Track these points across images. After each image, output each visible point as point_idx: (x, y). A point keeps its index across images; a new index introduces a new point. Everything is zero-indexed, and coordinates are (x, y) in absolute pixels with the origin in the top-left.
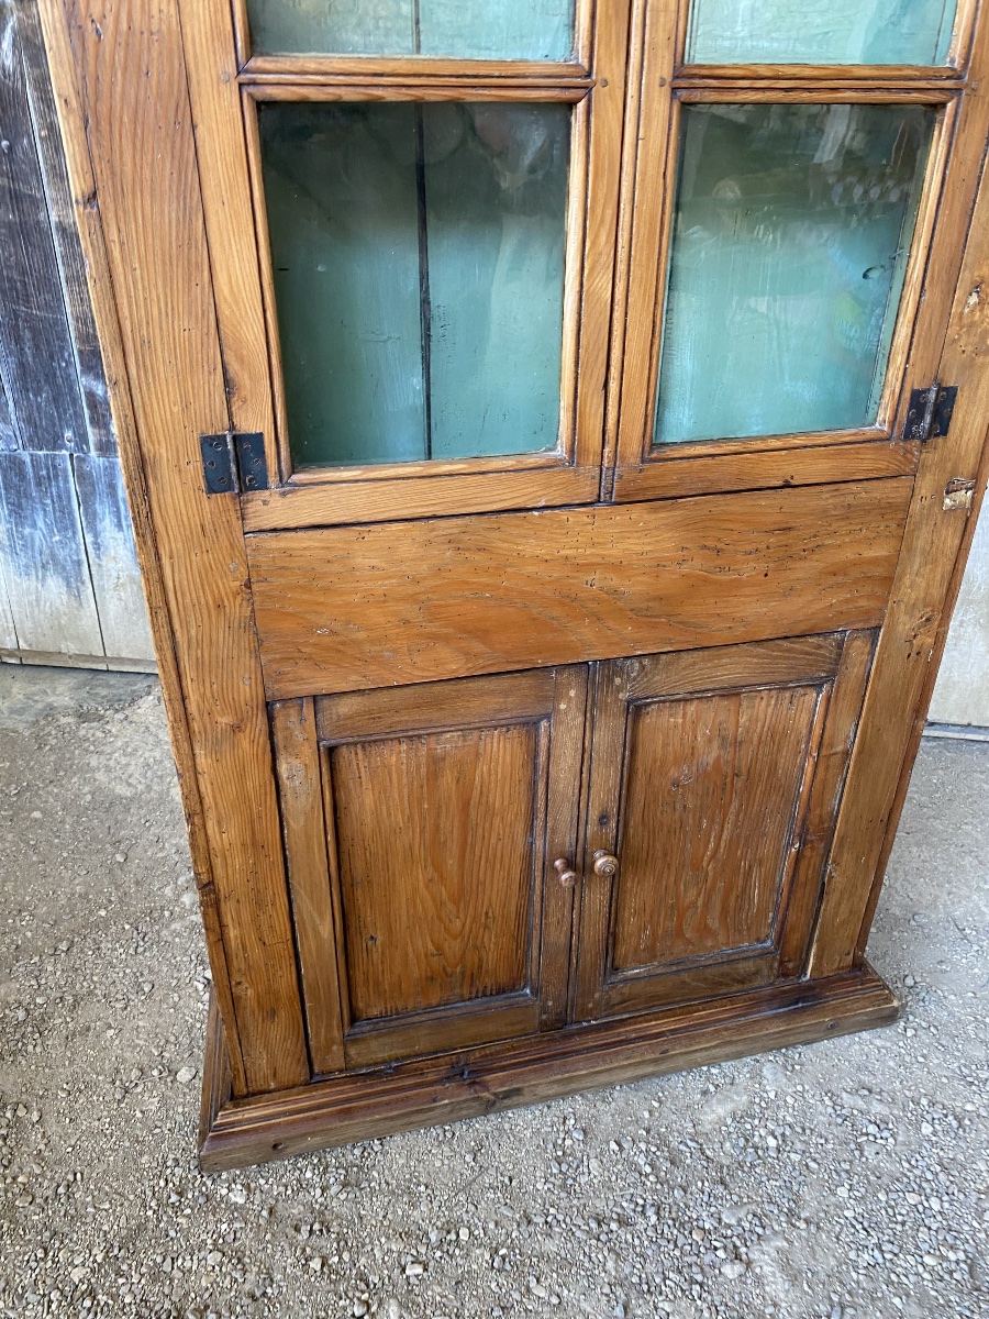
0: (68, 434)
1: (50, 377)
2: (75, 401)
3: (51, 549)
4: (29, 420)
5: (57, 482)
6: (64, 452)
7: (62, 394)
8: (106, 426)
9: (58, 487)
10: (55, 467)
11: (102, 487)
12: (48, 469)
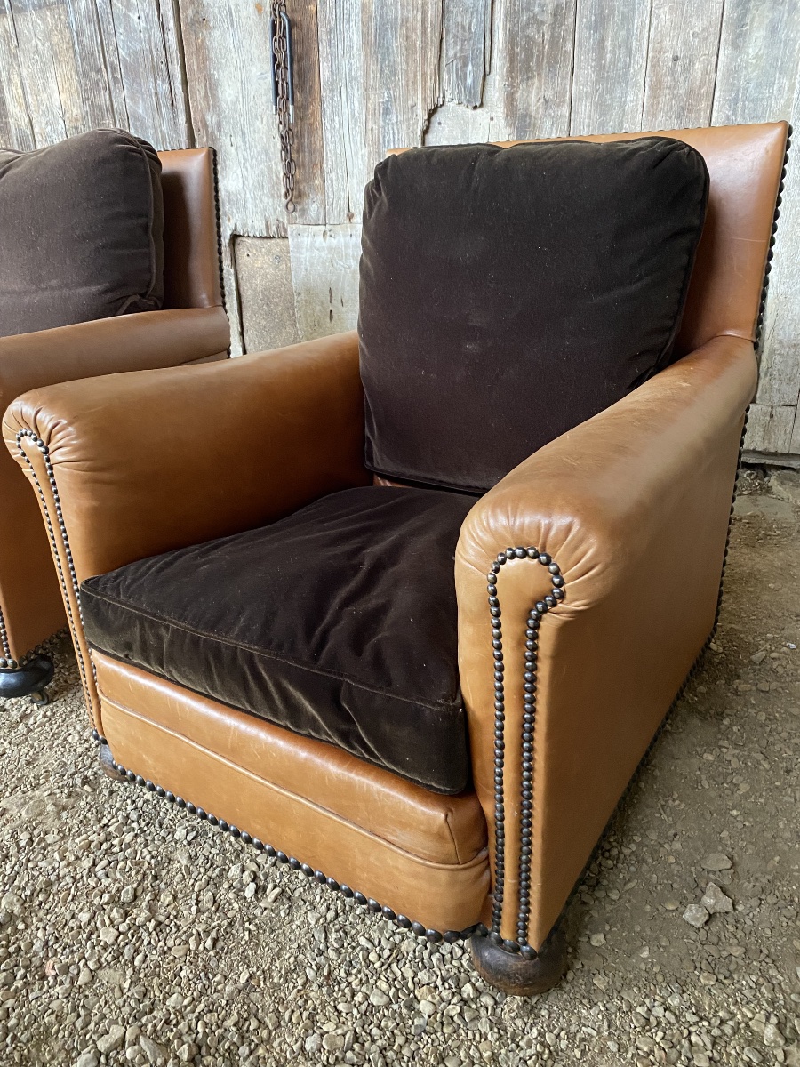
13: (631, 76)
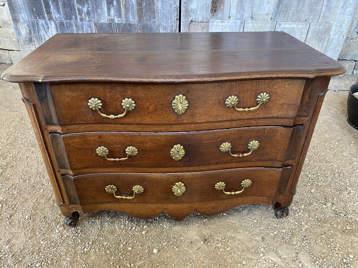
0: (73, 17)
1: (70, 5)
2: (75, 10)
4: (65, 14)
5: (71, 27)
6: (73, 21)
7: (72, 8)
8: (82, 15)
9: (71, 28)
10: (71, 24)
11: (80, 28)
12: (69, 24)
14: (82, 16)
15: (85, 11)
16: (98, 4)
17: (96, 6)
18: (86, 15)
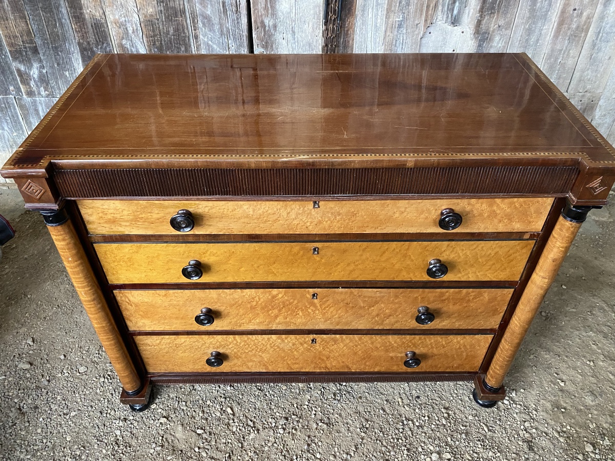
0: (11, 88)
2: (12, 73)
3: (13, 139)
5: (10, 109)
6: (11, 96)
7: (5, 70)
8: (28, 84)
9: (11, 111)
10: (8, 103)
11: (31, 111)
12: (5, 104)
13: (548, 16)
14: (30, 86)
15: (36, 76)
16: (63, 60)
17: (58, 65)
18: (39, 84)
